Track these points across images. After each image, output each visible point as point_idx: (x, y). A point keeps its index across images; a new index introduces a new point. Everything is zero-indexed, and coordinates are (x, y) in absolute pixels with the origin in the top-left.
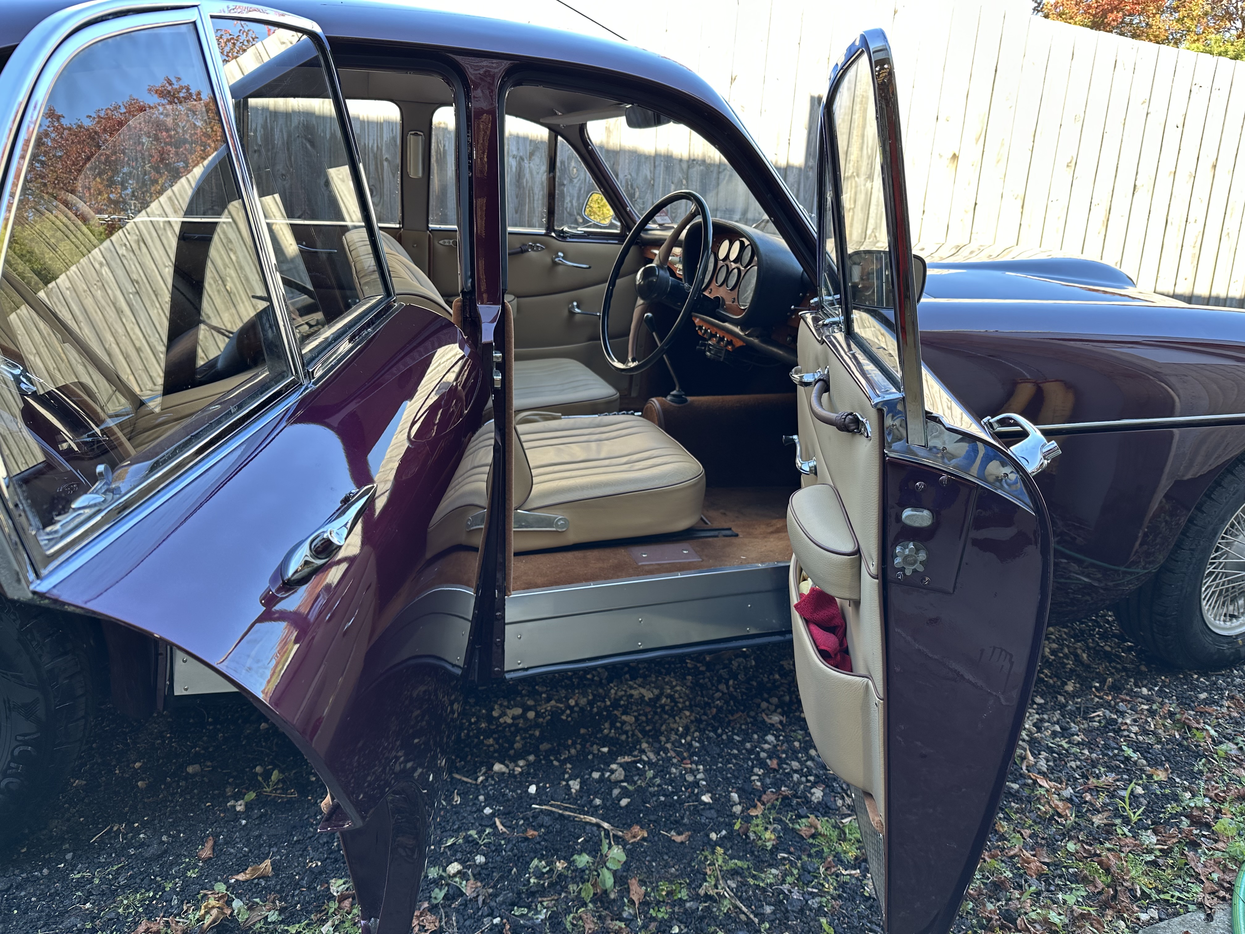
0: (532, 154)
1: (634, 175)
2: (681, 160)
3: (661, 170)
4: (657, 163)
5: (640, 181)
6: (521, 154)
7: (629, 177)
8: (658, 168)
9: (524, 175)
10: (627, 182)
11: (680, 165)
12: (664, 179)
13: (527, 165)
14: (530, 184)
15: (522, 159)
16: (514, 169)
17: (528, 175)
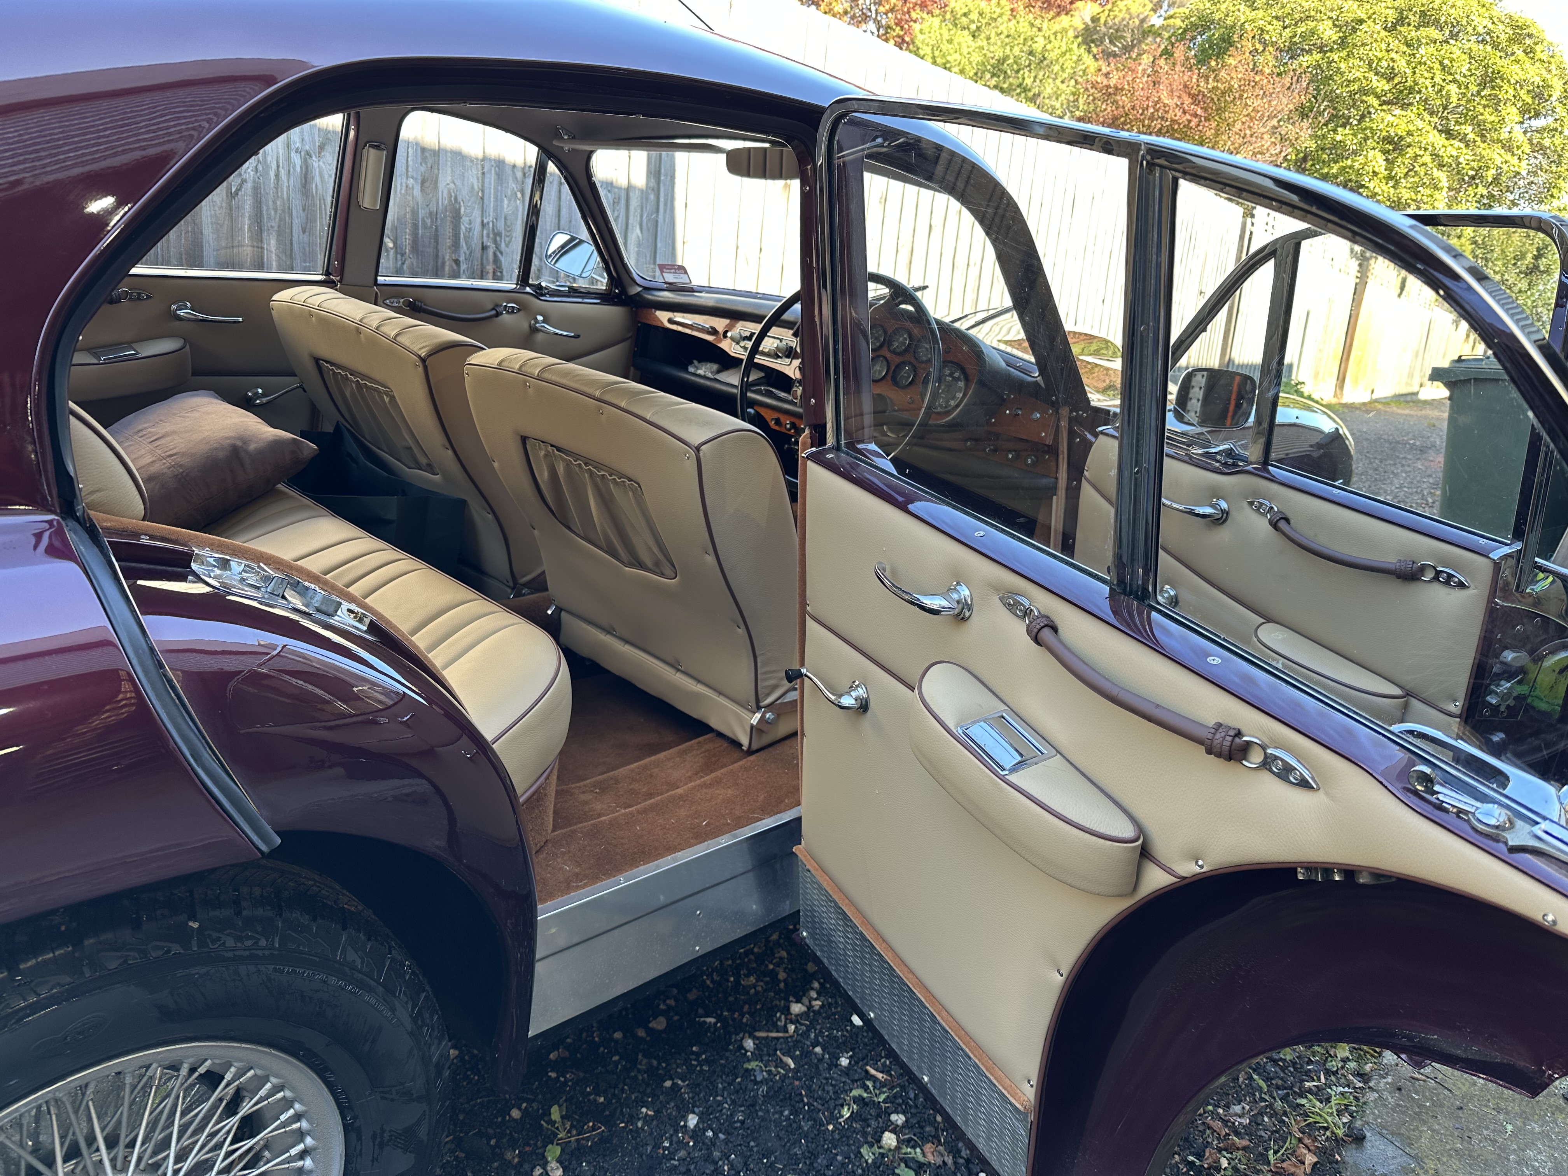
0: (322, 148)
1: (458, 183)
2: (514, 166)
3: (491, 178)
4: (485, 170)
5: (464, 192)
6: (307, 148)
7: (452, 186)
8: (487, 176)
9: (313, 178)
10: (449, 192)
11: (513, 172)
12: (496, 190)
13: (315, 165)
14: (320, 191)
15: (308, 154)
16: (298, 169)
17: (317, 179)
